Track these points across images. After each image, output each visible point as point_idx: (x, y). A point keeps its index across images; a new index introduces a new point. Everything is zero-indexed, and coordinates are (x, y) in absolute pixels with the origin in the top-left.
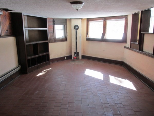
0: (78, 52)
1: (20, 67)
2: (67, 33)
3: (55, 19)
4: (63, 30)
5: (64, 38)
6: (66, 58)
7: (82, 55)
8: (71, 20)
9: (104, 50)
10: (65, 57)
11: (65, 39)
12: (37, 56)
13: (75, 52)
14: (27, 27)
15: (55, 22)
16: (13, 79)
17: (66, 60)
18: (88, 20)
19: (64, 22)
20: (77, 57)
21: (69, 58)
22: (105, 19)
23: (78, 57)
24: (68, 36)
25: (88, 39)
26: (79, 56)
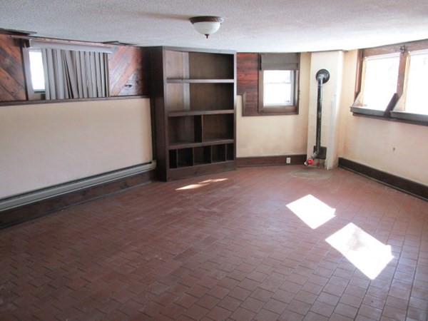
0: (321, 145)
1: (154, 164)
2: (299, 91)
3: (264, 54)
4: (288, 83)
5: (292, 104)
6: (288, 160)
7: (341, 156)
8: (310, 56)
9: (394, 149)
10: (289, 156)
11: (292, 108)
12: (198, 144)
13: (314, 147)
14: (188, 77)
15: (262, 64)
16: (128, 187)
17: (289, 164)
18: (363, 53)
19: (293, 62)
20: (321, 161)
21: (299, 160)
22: (404, 49)
23: (324, 162)
24: (300, 101)
25: (359, 113)
26: (325, 158)
